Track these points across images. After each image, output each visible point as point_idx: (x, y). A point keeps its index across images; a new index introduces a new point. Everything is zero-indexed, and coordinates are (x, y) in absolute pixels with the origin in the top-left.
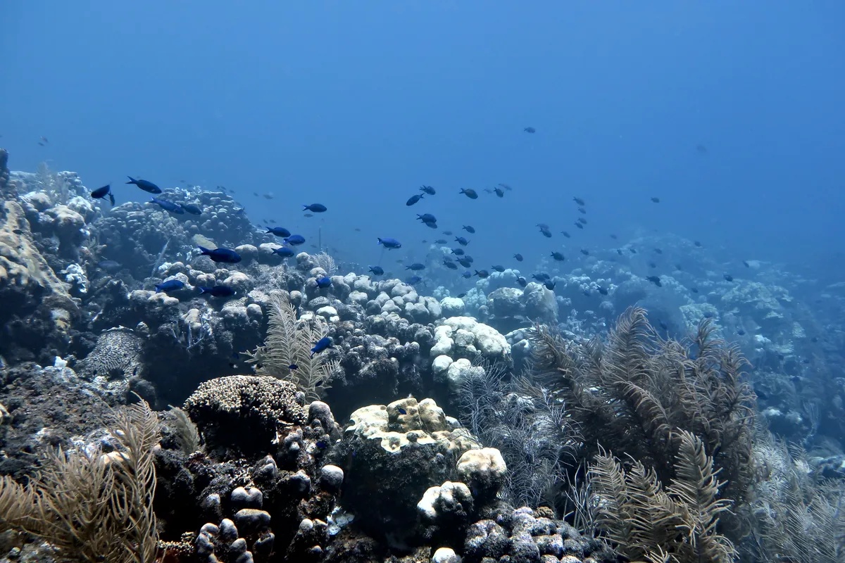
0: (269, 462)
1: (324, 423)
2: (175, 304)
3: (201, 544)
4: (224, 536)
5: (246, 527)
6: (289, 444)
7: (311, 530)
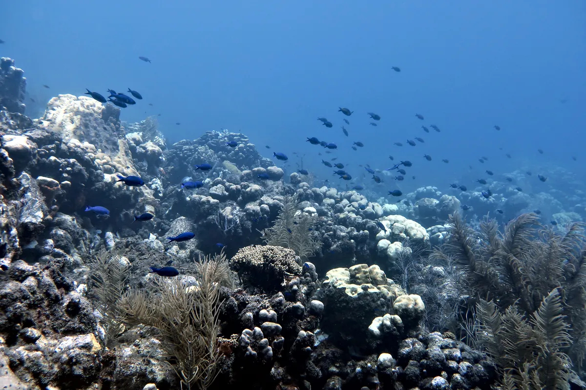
0: (281, 296)
1: (312, 276)
2: (217, 203)
3: (243, 341)
4: (255, 337)
5: (267, 332)
6: (292, 286)
7: (305, 337)
